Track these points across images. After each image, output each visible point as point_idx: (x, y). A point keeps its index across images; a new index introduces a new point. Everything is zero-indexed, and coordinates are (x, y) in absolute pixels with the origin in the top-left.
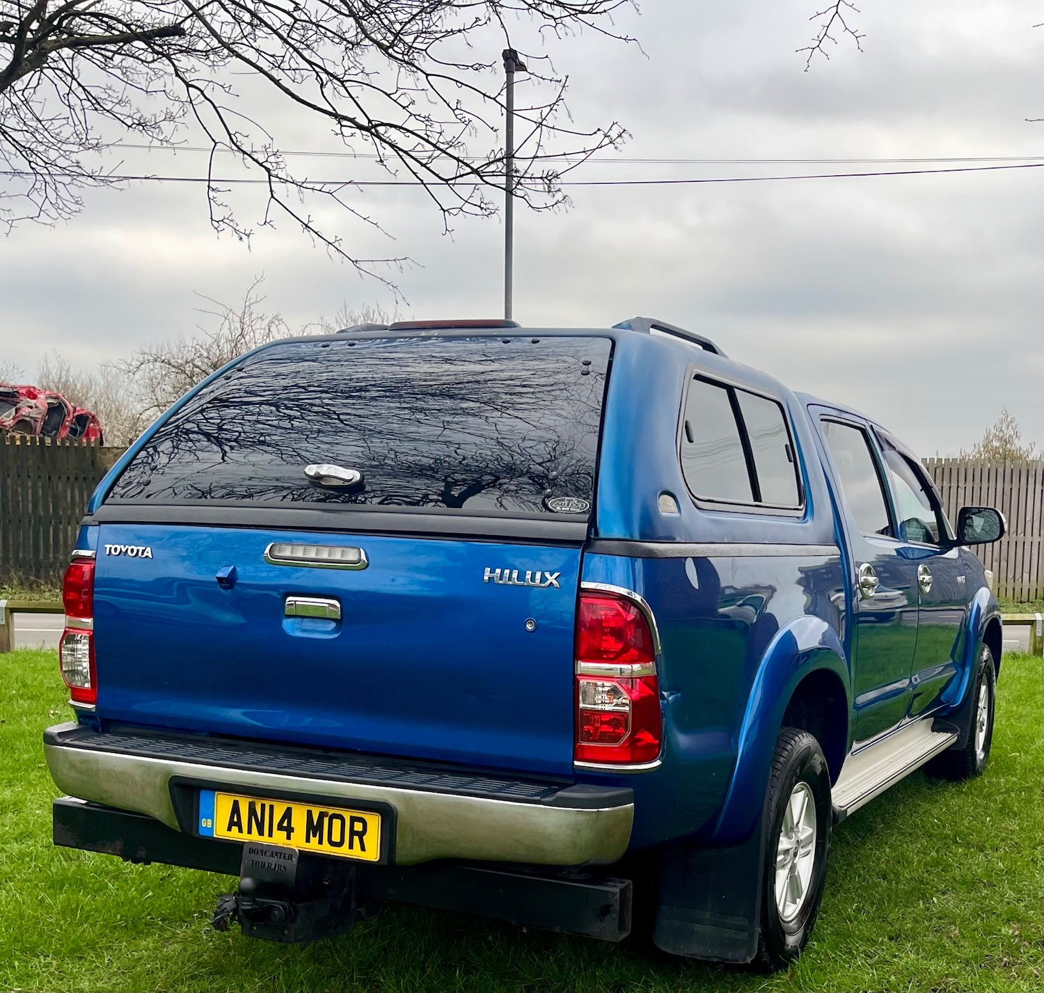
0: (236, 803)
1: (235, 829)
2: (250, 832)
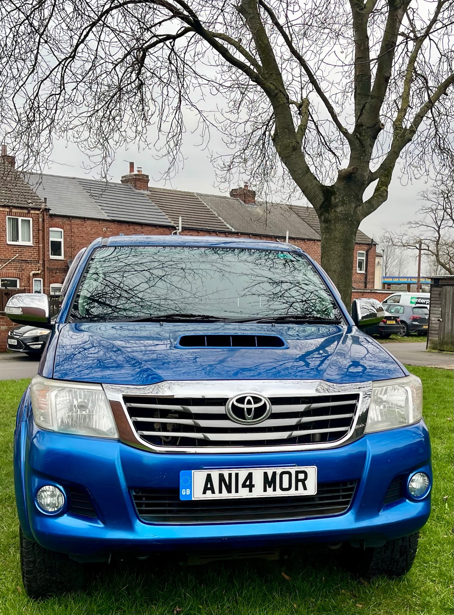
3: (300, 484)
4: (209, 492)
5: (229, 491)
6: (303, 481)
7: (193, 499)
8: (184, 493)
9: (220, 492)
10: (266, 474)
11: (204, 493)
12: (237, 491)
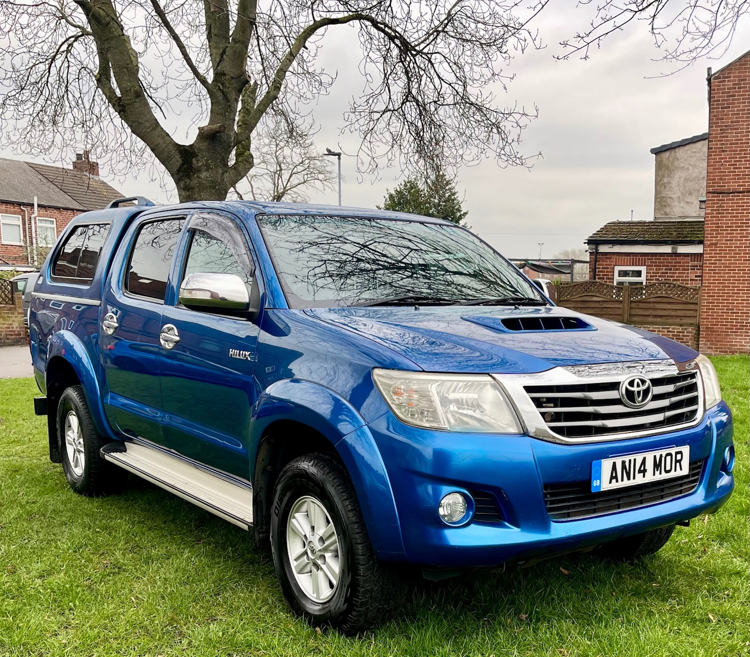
3: (678, 464)
4: (614, 481)
5: (629, 479)
6: (680, 461)
7: (602, 490)
8: (595, 485)
9: (622, 480)
10: (655, 457)
11: (610, 482)
12: (634, 478)
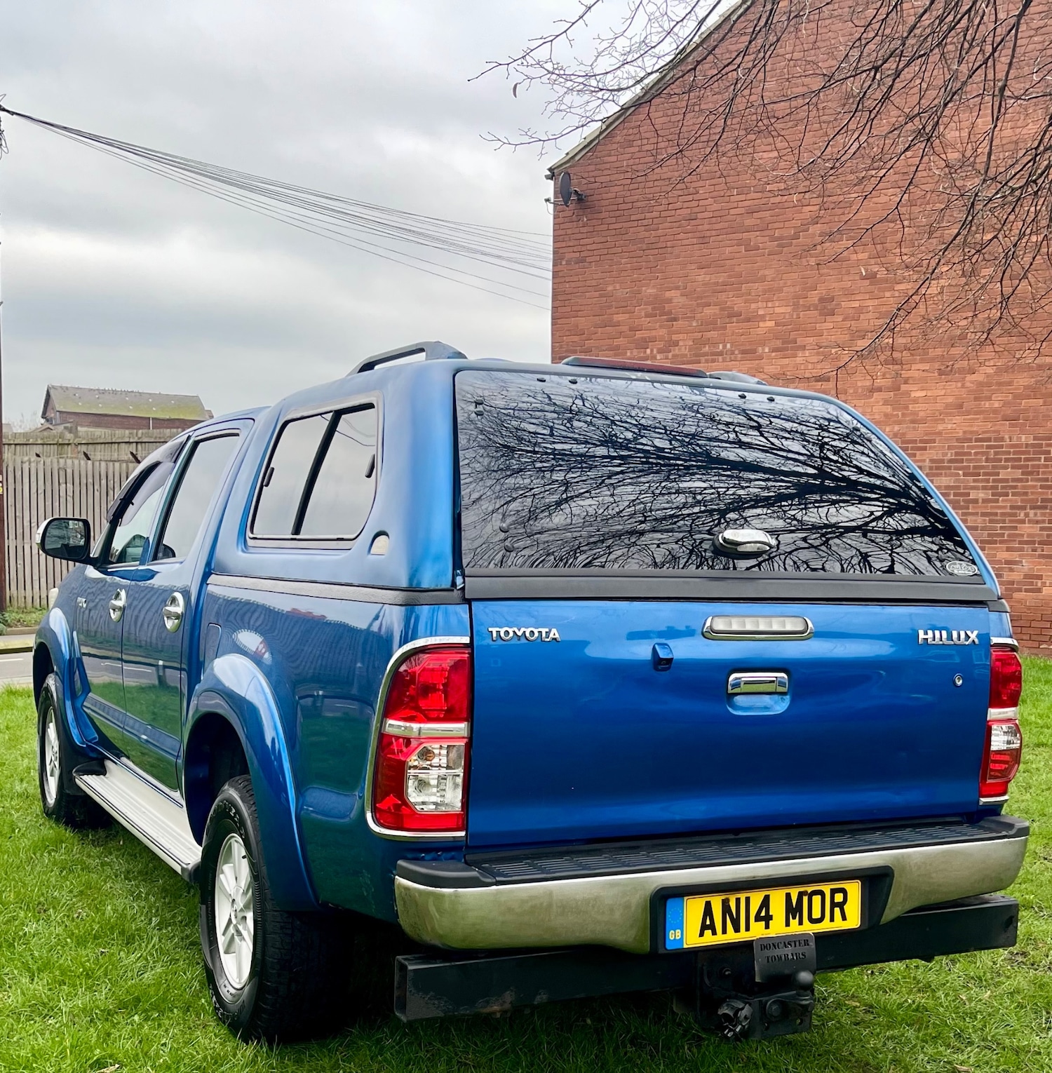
0: (708, 905)
1: (708, 933)
2: (724, 931)
